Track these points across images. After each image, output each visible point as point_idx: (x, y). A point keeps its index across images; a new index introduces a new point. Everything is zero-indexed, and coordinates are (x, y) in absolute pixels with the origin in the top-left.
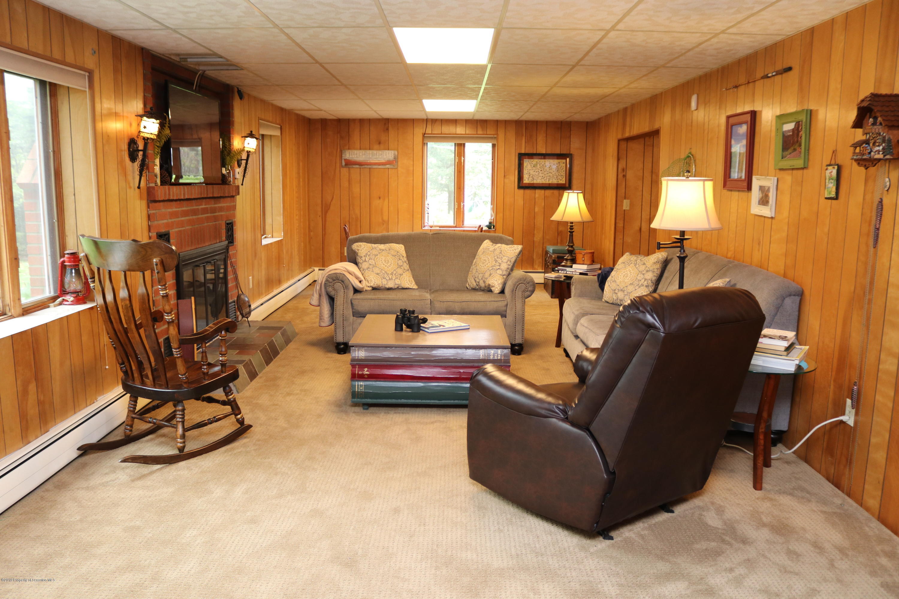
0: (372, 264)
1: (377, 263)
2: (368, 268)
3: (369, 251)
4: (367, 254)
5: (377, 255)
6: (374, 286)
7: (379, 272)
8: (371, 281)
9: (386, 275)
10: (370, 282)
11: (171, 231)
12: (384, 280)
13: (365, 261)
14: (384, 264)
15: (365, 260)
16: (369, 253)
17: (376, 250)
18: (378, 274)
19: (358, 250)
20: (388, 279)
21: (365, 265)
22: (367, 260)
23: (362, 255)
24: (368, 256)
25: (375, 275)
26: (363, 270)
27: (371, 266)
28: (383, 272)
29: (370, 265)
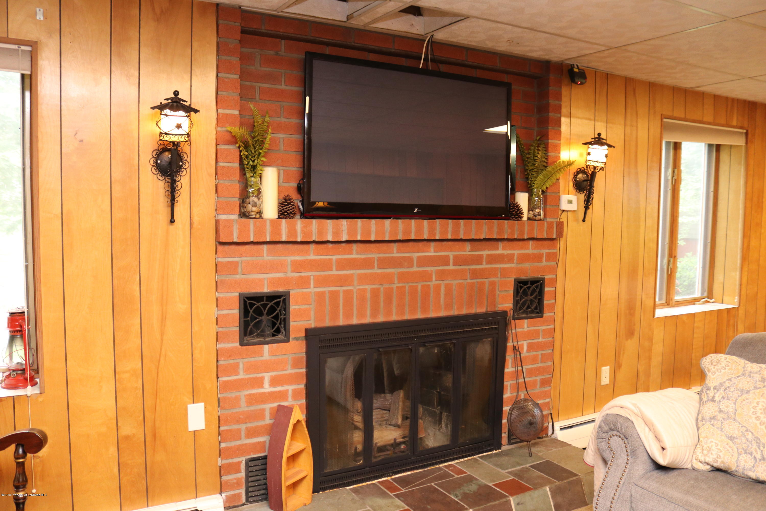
0: (725, 410)
1: (739, 411)
2: (714, 418)
3: (730, 380)
4: (721, 385)
5: (748, 392)
6: (715, 465)
7: (736, 433)
8: (709, 450)
9: (755, 446)
10: (705, 452)
11: (292, 292)
12: (744, 457)
13: (713, 400)
14: (758, 418)
15: (714, 397)
16: (727, 384)
17: (749, 379)
18: (732, 438)
19: (709, 370)
20: (759, 456)
21: (709, 409)
22: (717, 399)
23: (711, 385)
24: (722, 390)
25: (724, 438)
26: (703, 419)
27: (722, 415)
28: (750, 436)
29: (721, 411)
